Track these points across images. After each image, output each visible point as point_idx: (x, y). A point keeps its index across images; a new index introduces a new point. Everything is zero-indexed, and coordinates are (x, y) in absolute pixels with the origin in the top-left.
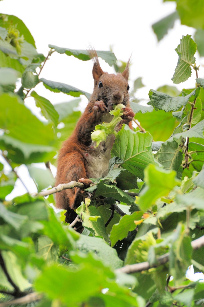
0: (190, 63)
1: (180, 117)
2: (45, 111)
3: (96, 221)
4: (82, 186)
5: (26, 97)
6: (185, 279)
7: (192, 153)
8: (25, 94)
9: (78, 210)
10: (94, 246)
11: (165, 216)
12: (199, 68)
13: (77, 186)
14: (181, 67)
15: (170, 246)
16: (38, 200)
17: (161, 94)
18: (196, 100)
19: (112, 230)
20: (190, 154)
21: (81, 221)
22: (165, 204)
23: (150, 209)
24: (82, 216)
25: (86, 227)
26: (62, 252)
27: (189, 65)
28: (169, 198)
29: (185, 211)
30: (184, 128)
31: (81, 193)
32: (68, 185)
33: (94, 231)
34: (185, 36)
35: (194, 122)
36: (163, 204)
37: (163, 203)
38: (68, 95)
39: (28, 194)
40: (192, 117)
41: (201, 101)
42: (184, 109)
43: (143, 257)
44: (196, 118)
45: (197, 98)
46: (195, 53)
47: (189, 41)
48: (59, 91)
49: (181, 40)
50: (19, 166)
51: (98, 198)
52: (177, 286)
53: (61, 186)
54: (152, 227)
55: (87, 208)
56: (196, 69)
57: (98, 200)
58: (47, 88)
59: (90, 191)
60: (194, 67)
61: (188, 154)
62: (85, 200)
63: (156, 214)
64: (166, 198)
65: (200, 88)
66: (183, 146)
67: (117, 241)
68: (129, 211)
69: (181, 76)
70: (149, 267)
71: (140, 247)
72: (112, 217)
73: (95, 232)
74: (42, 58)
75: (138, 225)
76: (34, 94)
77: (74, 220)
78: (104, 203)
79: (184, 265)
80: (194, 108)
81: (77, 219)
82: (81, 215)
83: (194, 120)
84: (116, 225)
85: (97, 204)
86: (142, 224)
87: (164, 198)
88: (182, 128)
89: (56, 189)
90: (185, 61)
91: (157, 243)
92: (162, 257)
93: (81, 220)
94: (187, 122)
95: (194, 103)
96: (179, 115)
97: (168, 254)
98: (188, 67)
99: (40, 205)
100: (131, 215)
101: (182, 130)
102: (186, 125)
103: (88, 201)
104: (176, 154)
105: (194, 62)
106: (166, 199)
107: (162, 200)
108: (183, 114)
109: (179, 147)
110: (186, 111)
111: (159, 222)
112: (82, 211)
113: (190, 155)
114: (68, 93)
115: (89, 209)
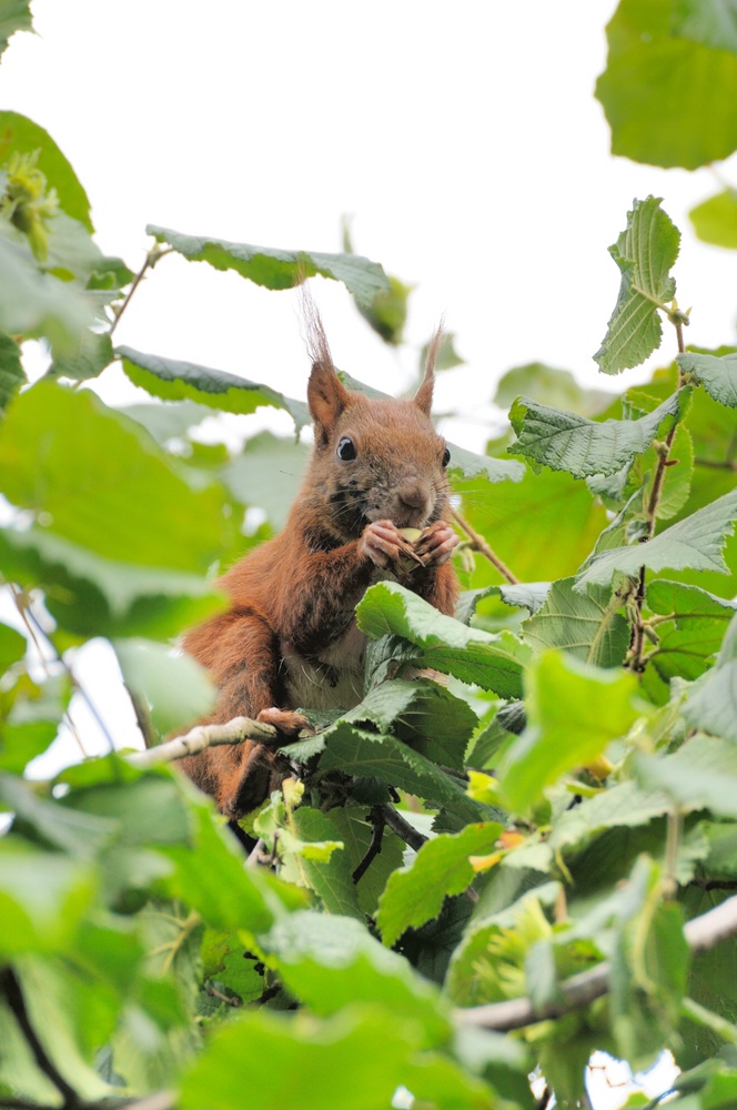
0: (656, 299)
1: (615, 493)
3: (328, 862)
4: (270, 736)
7: (658, 621)
9: (261, 823)
11: (581, 841)
12: (691, 318)
13: (253, 737)
14: (629, 311)
15: (605, 944)
17: (556, 414)
18: (676, 432)
19: (387, 889)
20: (652, 625)
21: (275, 862)
22: (578, 799)
23: (526, 814)
24: (279, 841)
26: (210, 969)
27: (652, 306)
30: (630, 534)
31: (267, 762)
32: (224, 730)
33: (319, 898)
34: (641, 202)
35: (667, 512)
36: (570, 798)
37: (569, 794)
40: (660, 494)
41: (690, 438)
42: (631, 466)
43: (506, 987)
44: (671, 499)
45: (678, 425)
46: (673, 264)
47: (653, 219)
49: (630, 215)
51: (328, 780)
53: (203, 734)
54: (532, 879)
55: (291, 816)
56: (678, 319)
57: (325, 787)
59: (297, 755)
60: (672, 312)
61: (646, 627)
62: (284, 788)
63: (549, 833)
65: (691, 389)
66: (627, 594)
67: (403, 931)
69: (627, 347)
70: (532, 1019)
71: (493, 949)
72: (376, 849)
74: (123, 275)
75: (479, 874)
78: (345, 799)
80: (667, 460)
81: (256, 856)
82: (276, 838)
83: (663, 504)
84: (401, 871)
85: (322, 802)
86: (496, 868)
88: (624, 531)
89: (185, 744)
90: (640, 291)
91: (556, 931)
92: (579, 980)
93: (273, 858)
94: (640, 511)
95: (669, 443)
96: (610, 487)
97: (599, 970)
98: (650, 315)
101: (624, 541)
102: (638, 523)
103: (293, 789)
104: (604, 623)
105: (671, 295)
108: (627, 483)
109: (614, 597)
110: (635, 471)
111: (559, 861)
112: (275, 826)
113: (651, 630)
115: (297, 818)
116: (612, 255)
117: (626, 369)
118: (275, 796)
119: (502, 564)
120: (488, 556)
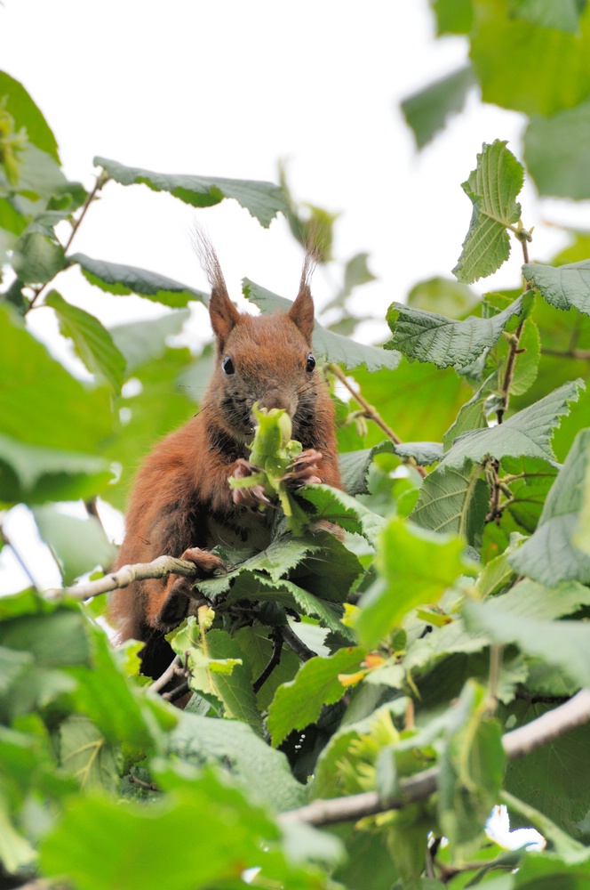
0: (504, 221)
1: (476, 375)
2: (85, 347)
3: (230, 675)
4: (189, 571)
5: (31, 306)
6: (486, 843)
7: (511, 480)
8: (27, 298)
9: (177, 641)
10: (220, 746)
11: (428, 664)
12: (533, 236)
13: (174, 572)
14: (481, 233)
15: (439, 748)
16: (63, 609)
17: (424, 316)
18: (523, 326)
19: (274, 700)
20: (506, 482)
21: (186, 675)
22: (429, 629)
23: (386, 642)
24: (189, 658)
25: (200, 692)
26: (130, 762)
27: (501, 227)
28: (440, 611)
29: (486, 649)
30: (488, 408)
32: (149, 567)
33: (221, 703)
34: (489, 146)
35: (519, 389)
36: (423, 628)
37: (424, 624)
38: (154, 301)
39: (34, 590)
40: (512, 375)
41: (537, 330)
42: (488, 353)
43: (362, 781)
44: (522, 379)
45: (525, 322)
46: (519, 192)
47: (501, 158)
48: (127, 289)
49: (479, 157)
50: (9, 508)
51: (237, 606)
52: (459, 863)
53: (130, 571)
54: (388, 694)
55: (203, 637)
56: (523, 237)
57: (236, 612)
58: (92, 282)
59: (208, 591)
60: (518, 231)
61: (501, 484)
62: (199, 614)
63: (404, 656)
64: (433, 610)
65: (534, 293)
67: (289, 733)
68: (325, 644)
69: (481, 261)
70: (378, 809)
71: (352, 751)
72: (276, 661)
73: (225, 706)
74: (78, 196)
75: (349, 688)
76: (55, 300)
77: (164, 671)
78: (252, 621)
79: (481, 802)
80: (517, 349)
81: (173, 668)
82: (187, 656)
83: (516, 383)
84: (287, 685)
85: (232, 623)
86: (361, 684)
87: (426, 609)
88: (482, 405)
89: (114, 579)
90: (490, 215)
91: (402, 738)
92: (420, 777)
93: (185, 671)
94: (496, 389)
95: (518, 335)
96: (473, 369)
97: (434, 771)
98: (500, 234)
99: (67, 624)
100: (331, 657)
101: (482, 413)
102: (495, 399)
103: (206, 615)
105: (517, 217)
106: (431, 612)
107: (422, 615)
108: (485, 367)
110: (493, 357)
111: (410, 680)
112: (190, 644)
113: (505, 486)
114: (153, 296)
115: (208, 639)
116: (465, 190)
117: (481, 278)
118: (191, 620)
119: (390, 429)
120: (378, 422)
